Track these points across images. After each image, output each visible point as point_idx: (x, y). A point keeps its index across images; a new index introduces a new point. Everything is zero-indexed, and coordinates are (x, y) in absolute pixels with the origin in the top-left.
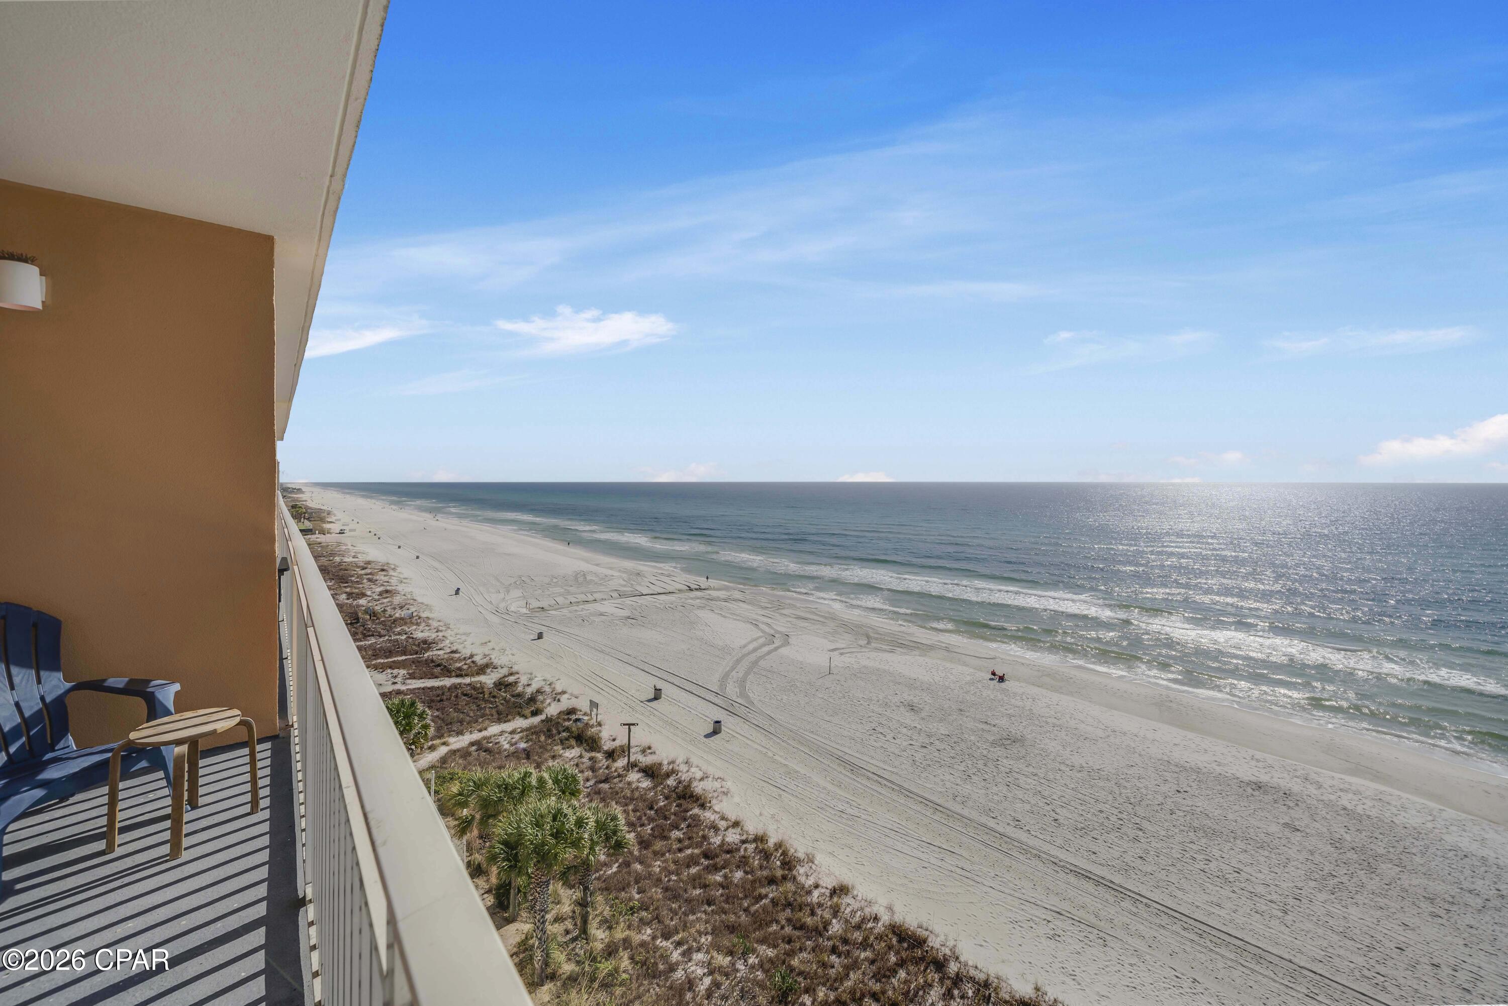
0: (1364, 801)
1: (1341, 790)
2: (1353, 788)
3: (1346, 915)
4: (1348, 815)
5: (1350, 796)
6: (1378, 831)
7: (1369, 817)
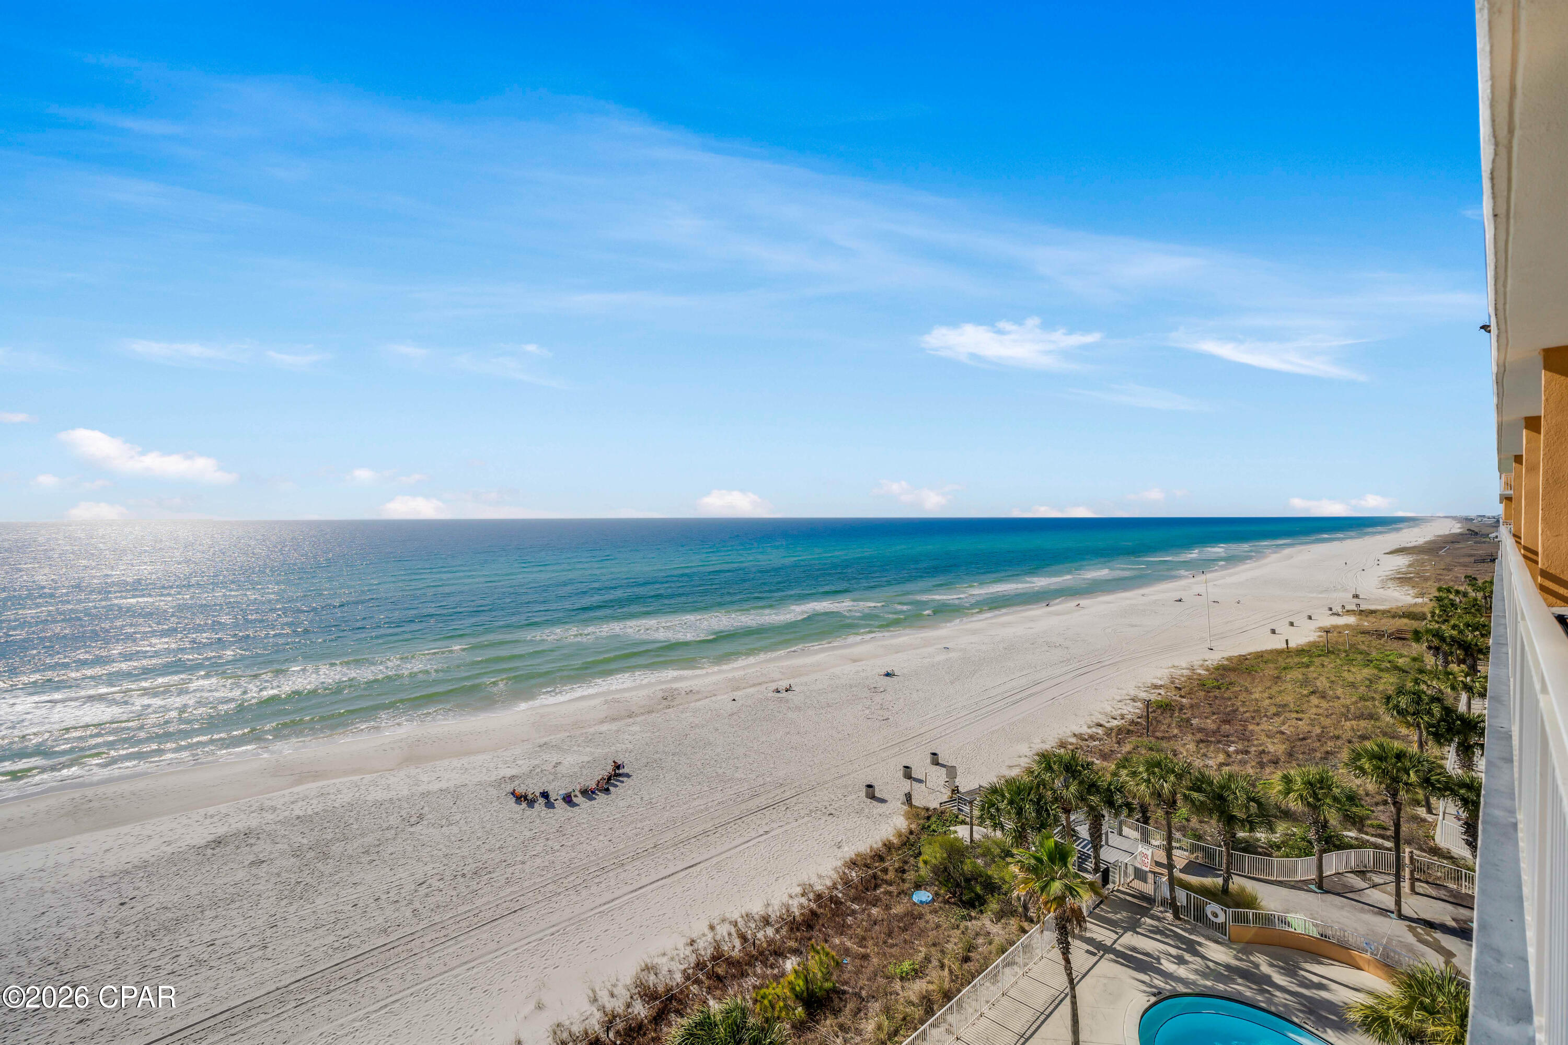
0: (311, 802)
1: (293, 803)
2: (301, 796)
3: (314, 909)
4: (301, 822)
5: (300, 804)
6: (325, 821)
7: (317, 814)
